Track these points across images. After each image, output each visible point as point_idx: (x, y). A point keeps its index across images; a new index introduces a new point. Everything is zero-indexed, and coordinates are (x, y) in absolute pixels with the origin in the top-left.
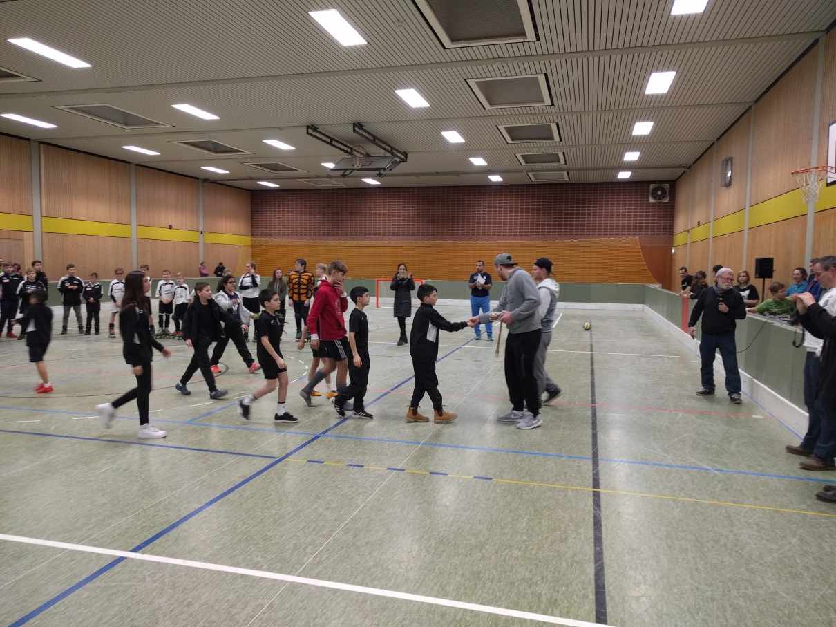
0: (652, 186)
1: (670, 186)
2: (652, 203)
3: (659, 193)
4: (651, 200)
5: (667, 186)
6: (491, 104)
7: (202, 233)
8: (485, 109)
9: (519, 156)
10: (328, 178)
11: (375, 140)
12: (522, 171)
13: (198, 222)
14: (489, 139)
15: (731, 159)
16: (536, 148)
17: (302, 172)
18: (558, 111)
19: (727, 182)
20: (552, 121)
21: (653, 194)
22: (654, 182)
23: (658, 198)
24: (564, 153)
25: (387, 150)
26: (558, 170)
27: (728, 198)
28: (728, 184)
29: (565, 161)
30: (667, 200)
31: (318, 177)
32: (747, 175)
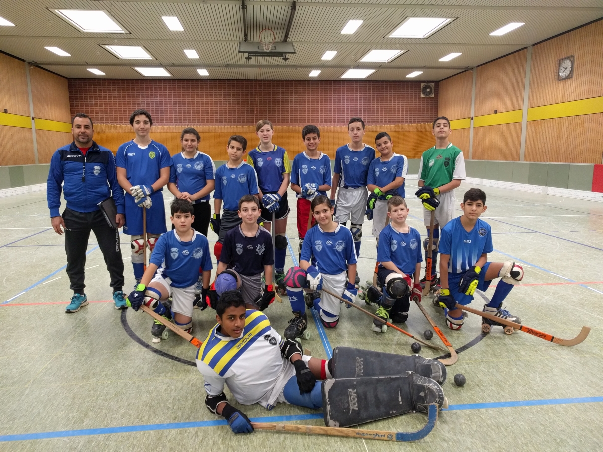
0: (422, 85)
1: (435, 85)
2: (423, 98)
3: (428, 90)
4: (422, 96)
5: (433, 84)
7: (33, 118)
12: (349, 67)
13: (29, 107)
15: (568, 58)
17: (149, 59)
20: (455, 15)
21: (423, 91)
22: (424, 82)
23: (425, 94)
24: (407, 51)
27: (564, 89)
30: (433, 96)
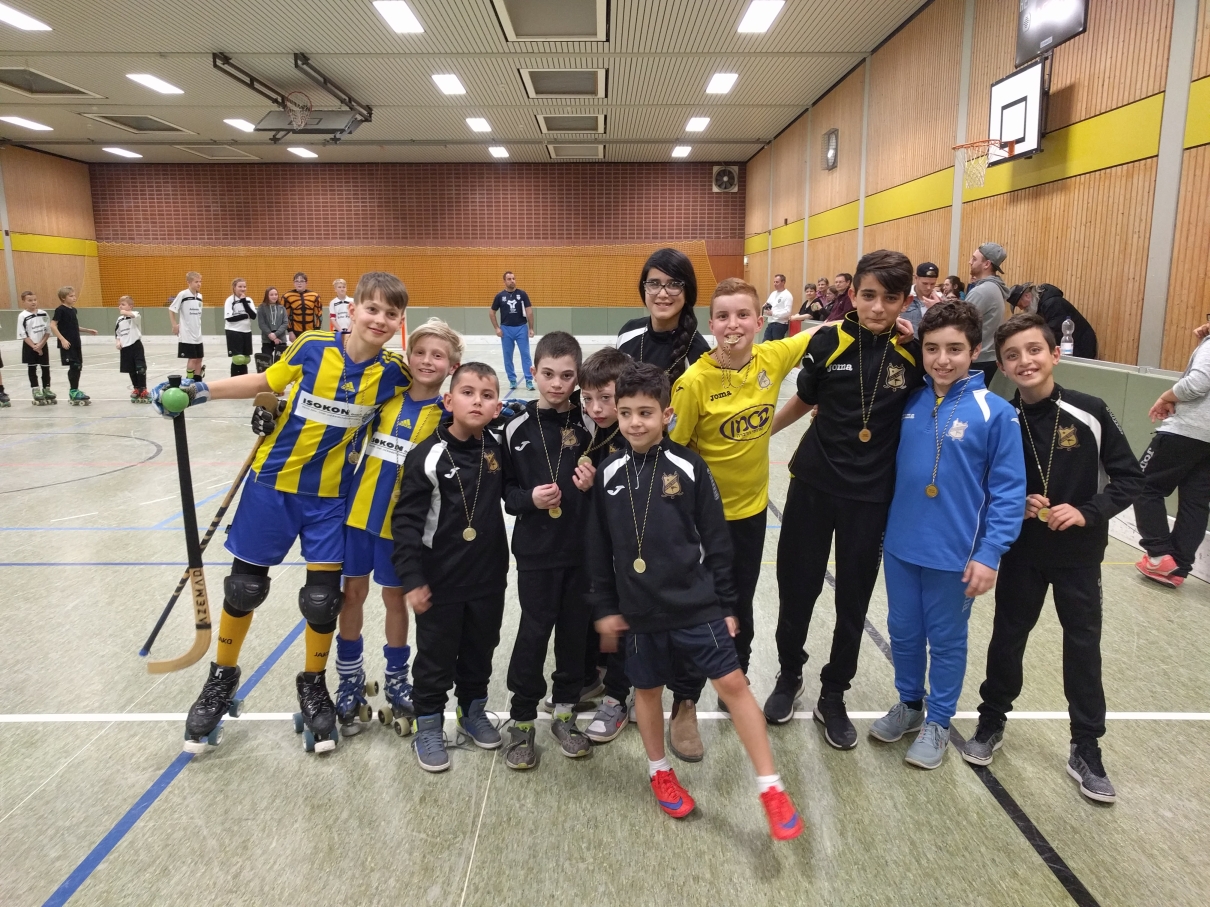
0: (716, 169)
1: (740, 170)
2: (717, 193)
3: (725, 179)
4: (715, 189)
5: (735, 169)
6: (517, 35)
7: (7, 233)
8: (507, 41)
9: (541, 119)
10: (230, 144)
11: (327, 83)
12: (540, 142)
14: (503, 90)
15: (835, 132)
16: (568, 107)
17: (188, 133)
18: (612, 50)
19: (831, 164)
20: (601, 65)
21: (717, 180)
22: (718, 163)
23: (724, 186)
24: (606, 117)
25: (343, 101)
26: (591, 142)
27: (832, 187)
28: (832, 167)
29: (605, 129)
30: (735, 189)
31: (215, 142)
32: (860, 154)
